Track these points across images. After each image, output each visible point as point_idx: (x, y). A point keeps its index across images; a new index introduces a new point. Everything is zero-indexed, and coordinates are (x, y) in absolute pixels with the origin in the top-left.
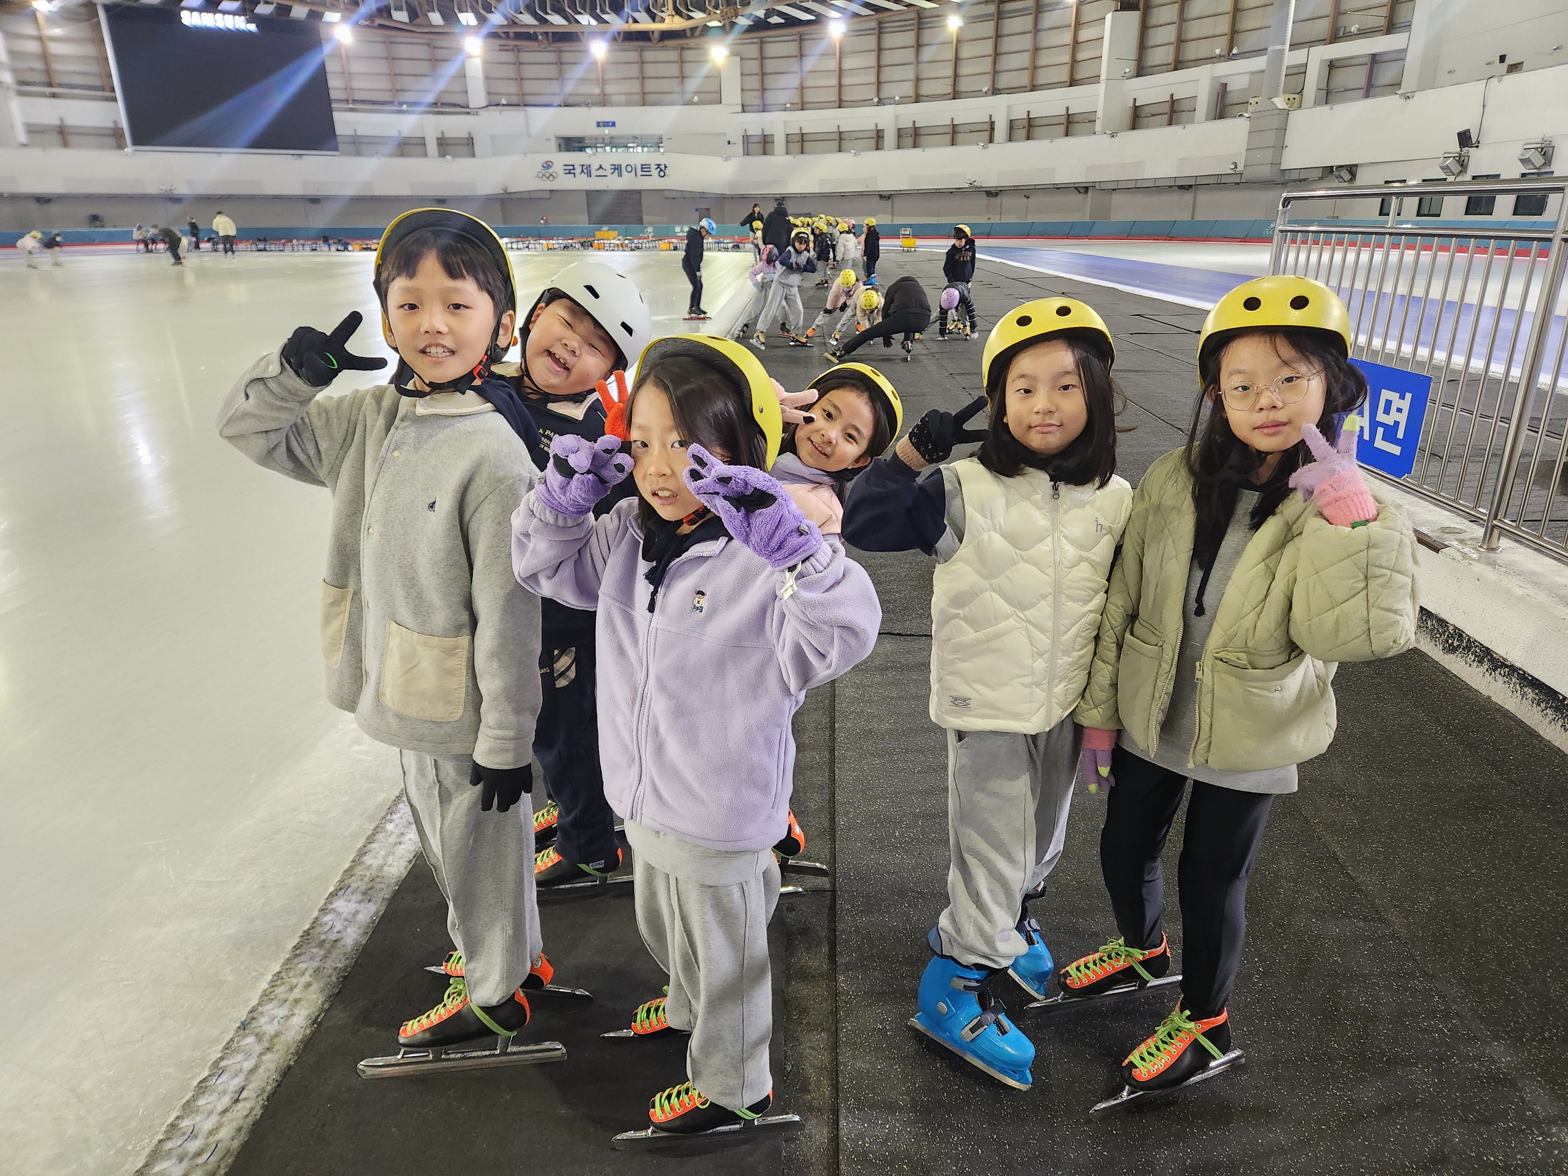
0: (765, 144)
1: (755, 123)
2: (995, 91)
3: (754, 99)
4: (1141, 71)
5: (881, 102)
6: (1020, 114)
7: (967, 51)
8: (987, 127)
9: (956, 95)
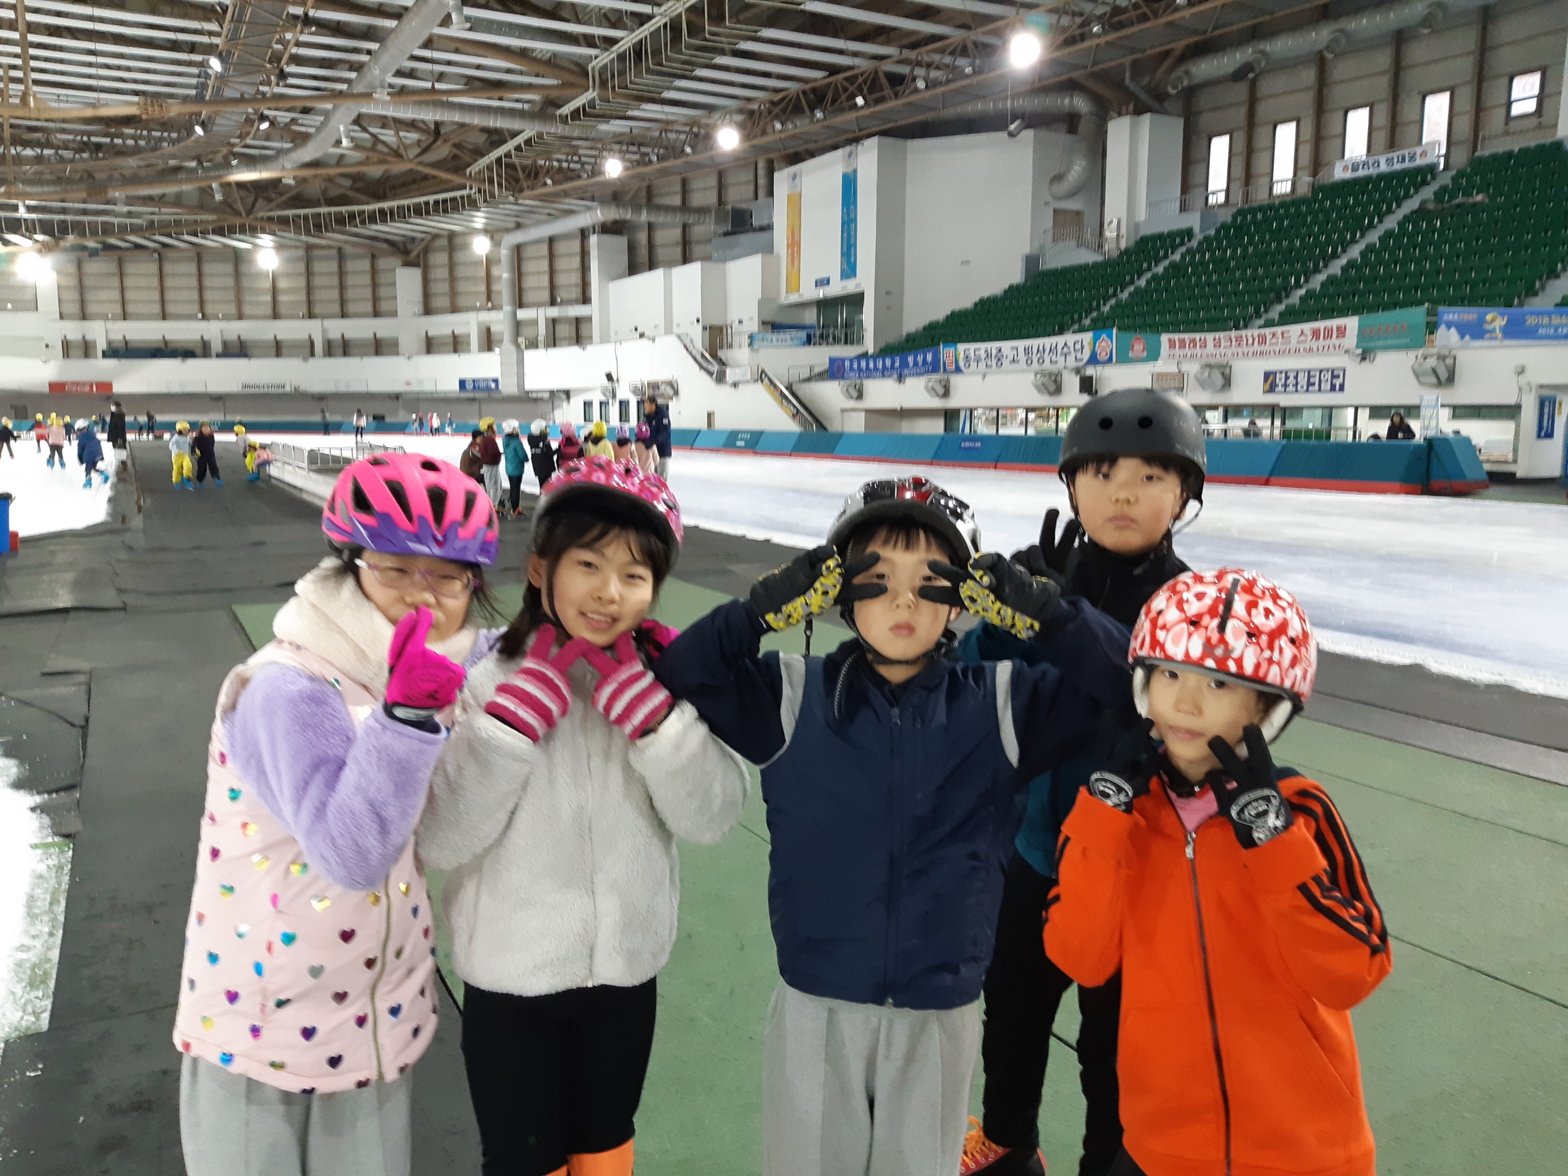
0: (87, 349)
1: (74, 330)
2: (311, 316)
3: (74, 308)
4: (428, 310)
5: (204, 317)
6: (335, 335)
7: (282, 284)
8: (308, 344)
9: (276, 316)
